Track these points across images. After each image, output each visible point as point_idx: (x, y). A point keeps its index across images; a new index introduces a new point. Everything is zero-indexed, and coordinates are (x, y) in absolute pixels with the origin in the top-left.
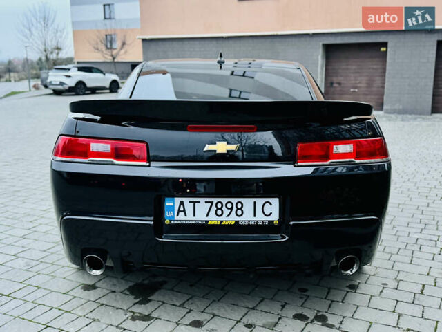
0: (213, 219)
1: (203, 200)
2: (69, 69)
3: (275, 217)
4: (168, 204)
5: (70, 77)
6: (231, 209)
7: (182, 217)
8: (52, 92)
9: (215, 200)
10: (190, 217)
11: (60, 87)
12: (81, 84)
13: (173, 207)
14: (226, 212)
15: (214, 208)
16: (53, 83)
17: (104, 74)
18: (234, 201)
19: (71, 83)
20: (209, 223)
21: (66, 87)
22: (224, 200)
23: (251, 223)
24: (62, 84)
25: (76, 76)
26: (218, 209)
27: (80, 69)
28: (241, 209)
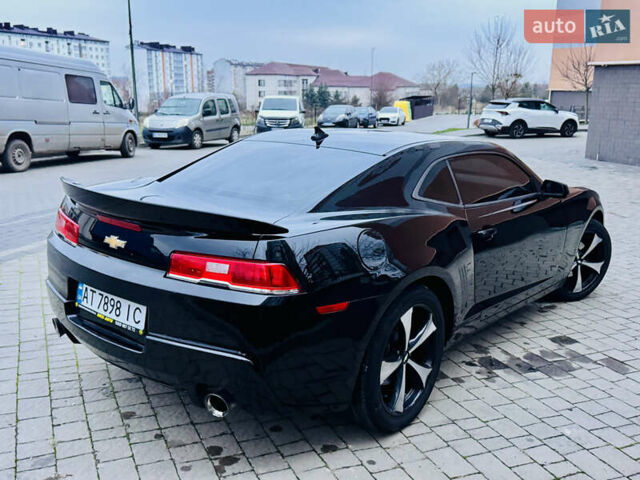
0: (101, 313)
1: (98, 291)
2: (508, 104)
3: (141, 327)
4: (80, 287)
5: (507, 114)
6: (113, 306)
7: (84, 303)
8: (483, 132)
9: (105, 294)
10: (89, 305)
11: (492, 127)
12: (520, 123)
13: (81, 291)
14: (110, 308)
15: (103, 302)
16: (486, 121)
17: (557, 112)
18: (116, 299)
19: (506, 122)
20: (98, 315)
21: (499, 127)
22: (110, 296)
23: (124, 326)
24: (495, 122)
25: (515, 112)
26: (106, 303)
27: (522, 105)
28: (119, 308)
